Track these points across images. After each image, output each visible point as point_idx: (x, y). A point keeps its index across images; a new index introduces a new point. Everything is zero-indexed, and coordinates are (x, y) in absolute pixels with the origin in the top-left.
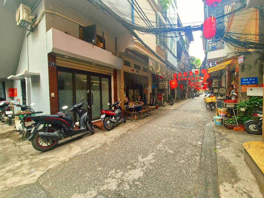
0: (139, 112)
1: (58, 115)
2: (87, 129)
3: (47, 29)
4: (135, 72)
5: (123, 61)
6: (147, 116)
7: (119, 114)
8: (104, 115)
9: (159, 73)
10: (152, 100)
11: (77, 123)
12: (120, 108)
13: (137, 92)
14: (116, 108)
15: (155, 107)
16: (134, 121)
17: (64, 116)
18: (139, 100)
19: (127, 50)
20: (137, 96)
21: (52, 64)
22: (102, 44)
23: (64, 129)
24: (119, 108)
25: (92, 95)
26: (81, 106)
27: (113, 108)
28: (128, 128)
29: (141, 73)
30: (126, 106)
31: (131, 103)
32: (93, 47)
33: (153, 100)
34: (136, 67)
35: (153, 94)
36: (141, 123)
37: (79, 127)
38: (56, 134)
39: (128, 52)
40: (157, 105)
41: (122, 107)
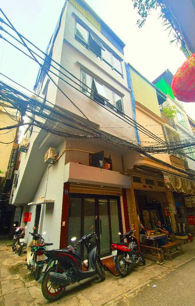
0: (164, 246)
1: (68, 249)
2: (97, 272)
3: (66, 163)
4: (148, 189)
5: (132, 178)
6: (177, 255)
7: (134, 249)
8: (116, 251)
9: (181, 189)
10: (179, 225)
11: (86, 261)
12: (135, 240)
13: (154, 214)
14: (129, 241)
15: (186, 237)
16: (158, 262)
17: (74, 251)
18: (160, 227)
19: (135, 167)
20: (155, 219)
21: (67, 192)
22: (109, 165)
23: (73, 270)
24: (133, 241)
25: (100, 222)
26: (90, 238)
27: (125, 240)
28: (152, 276)
29: (156, 188)
30: (143, 237)
31: (149, 233)
32: (101, 171)
33: (182, 226)
34: (148, 182)
35: (179, 216)
36: (169, 269)
37: (87, 268)
38: (65, 277)
39: (137, 169)
40: (190, 234)
41: (137, 238)
